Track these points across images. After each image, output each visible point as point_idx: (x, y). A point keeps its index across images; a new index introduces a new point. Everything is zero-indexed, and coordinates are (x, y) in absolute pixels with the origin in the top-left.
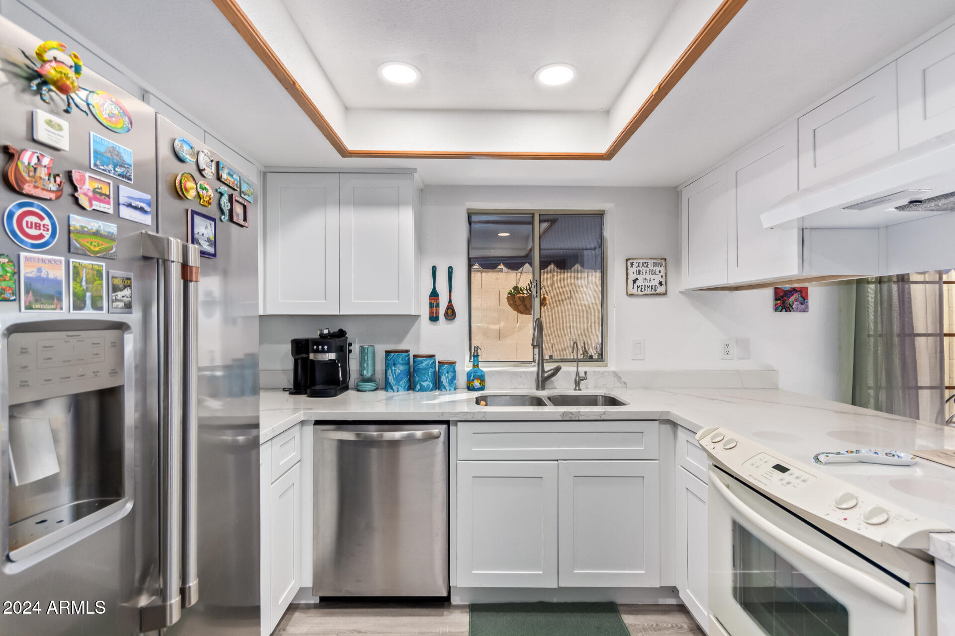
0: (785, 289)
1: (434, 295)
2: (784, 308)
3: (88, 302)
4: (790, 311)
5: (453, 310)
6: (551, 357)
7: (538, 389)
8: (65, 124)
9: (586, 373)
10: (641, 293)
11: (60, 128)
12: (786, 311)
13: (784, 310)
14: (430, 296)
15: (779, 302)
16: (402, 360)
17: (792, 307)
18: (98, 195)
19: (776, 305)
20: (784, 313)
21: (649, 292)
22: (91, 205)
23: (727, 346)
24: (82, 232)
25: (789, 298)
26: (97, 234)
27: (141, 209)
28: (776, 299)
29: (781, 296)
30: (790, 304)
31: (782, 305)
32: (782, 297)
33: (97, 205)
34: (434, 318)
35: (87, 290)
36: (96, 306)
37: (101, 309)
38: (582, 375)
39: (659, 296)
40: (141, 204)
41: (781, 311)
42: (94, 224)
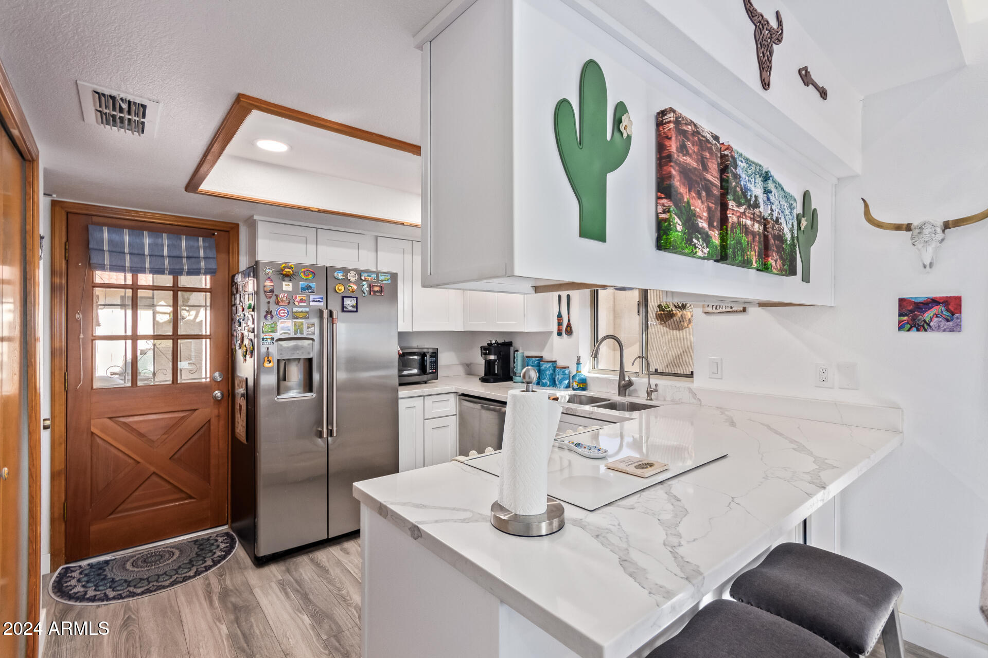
0: (916, 301)
1: (560, 316)
2: (915, 326)
3: (299, 332)
4: (926, 330)
5: (571, 327)
6: (656, 370)
7: (619, 395)
8: (291, 284)
9: (656, 386)
10: (717, 311)
11: (289, 285)
12: (918, 330)
13: (915, 329)
14: (558, 317)
15: (906, 318)
16: (532, 363)
17: (928, 325)
18: (302, 301)
19: (900, 322)
20: (914, 334)
21: (724, 310)
22: (299, 304)
23: (824, 371)
24: (297, 312)
25: (924, 312)
26: (302, 312)
27: (319, 301)
28: (900, 315)
29: (909, 311)
30: (925, 321)
31: (910, 322)
32: (912, 311)
33: (301, 304)
34: (560, 334)
35: (298, 329)
36: (301, 333)
37: (303, 334)
38: (653, 387)
39: (736, 314)
40: (318, 300)
41: (909, 330)
42: (300, 310)
